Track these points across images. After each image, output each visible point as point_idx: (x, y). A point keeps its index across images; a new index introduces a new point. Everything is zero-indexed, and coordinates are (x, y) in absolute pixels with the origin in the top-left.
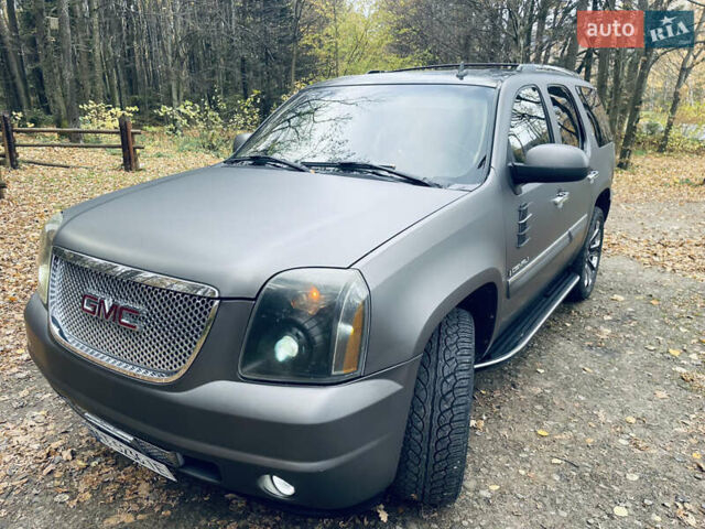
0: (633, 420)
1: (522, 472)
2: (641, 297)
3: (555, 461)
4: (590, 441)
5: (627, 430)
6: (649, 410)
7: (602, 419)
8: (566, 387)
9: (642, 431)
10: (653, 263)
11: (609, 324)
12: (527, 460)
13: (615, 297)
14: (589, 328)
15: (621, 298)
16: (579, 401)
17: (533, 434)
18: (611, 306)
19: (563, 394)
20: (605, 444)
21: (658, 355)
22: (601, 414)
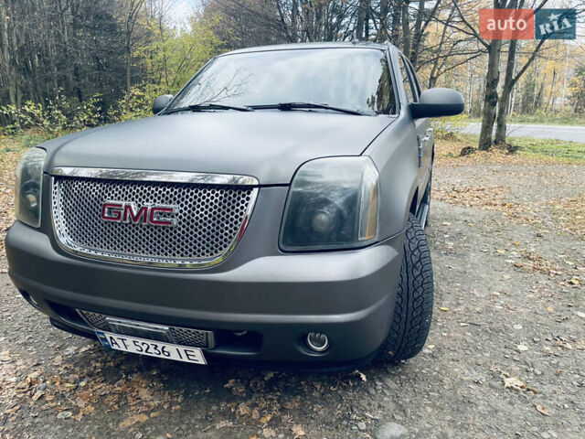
0: (498, 294)
1: (445, 334)
2: (461, 222)
3: (462, 324)
4: (478, 309)
5: (497, 300)
6: (503, 286)
7: (478, 295)
8: (445, 279)
9: (508, 299)
10: (457, 203)
11: (450, 239)
12: (443, 327)
13: (444, 223)
14: (438, 243)
15: (449, 224)
16: (457, 287)
17: (438, 311)
18: (445, 229)
19: (444, 283)
20: (488, 310)
21: (492, 254)
22: (475, 292)
